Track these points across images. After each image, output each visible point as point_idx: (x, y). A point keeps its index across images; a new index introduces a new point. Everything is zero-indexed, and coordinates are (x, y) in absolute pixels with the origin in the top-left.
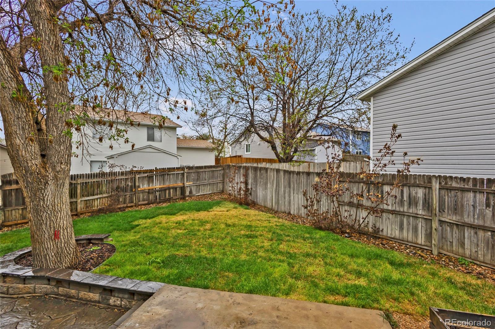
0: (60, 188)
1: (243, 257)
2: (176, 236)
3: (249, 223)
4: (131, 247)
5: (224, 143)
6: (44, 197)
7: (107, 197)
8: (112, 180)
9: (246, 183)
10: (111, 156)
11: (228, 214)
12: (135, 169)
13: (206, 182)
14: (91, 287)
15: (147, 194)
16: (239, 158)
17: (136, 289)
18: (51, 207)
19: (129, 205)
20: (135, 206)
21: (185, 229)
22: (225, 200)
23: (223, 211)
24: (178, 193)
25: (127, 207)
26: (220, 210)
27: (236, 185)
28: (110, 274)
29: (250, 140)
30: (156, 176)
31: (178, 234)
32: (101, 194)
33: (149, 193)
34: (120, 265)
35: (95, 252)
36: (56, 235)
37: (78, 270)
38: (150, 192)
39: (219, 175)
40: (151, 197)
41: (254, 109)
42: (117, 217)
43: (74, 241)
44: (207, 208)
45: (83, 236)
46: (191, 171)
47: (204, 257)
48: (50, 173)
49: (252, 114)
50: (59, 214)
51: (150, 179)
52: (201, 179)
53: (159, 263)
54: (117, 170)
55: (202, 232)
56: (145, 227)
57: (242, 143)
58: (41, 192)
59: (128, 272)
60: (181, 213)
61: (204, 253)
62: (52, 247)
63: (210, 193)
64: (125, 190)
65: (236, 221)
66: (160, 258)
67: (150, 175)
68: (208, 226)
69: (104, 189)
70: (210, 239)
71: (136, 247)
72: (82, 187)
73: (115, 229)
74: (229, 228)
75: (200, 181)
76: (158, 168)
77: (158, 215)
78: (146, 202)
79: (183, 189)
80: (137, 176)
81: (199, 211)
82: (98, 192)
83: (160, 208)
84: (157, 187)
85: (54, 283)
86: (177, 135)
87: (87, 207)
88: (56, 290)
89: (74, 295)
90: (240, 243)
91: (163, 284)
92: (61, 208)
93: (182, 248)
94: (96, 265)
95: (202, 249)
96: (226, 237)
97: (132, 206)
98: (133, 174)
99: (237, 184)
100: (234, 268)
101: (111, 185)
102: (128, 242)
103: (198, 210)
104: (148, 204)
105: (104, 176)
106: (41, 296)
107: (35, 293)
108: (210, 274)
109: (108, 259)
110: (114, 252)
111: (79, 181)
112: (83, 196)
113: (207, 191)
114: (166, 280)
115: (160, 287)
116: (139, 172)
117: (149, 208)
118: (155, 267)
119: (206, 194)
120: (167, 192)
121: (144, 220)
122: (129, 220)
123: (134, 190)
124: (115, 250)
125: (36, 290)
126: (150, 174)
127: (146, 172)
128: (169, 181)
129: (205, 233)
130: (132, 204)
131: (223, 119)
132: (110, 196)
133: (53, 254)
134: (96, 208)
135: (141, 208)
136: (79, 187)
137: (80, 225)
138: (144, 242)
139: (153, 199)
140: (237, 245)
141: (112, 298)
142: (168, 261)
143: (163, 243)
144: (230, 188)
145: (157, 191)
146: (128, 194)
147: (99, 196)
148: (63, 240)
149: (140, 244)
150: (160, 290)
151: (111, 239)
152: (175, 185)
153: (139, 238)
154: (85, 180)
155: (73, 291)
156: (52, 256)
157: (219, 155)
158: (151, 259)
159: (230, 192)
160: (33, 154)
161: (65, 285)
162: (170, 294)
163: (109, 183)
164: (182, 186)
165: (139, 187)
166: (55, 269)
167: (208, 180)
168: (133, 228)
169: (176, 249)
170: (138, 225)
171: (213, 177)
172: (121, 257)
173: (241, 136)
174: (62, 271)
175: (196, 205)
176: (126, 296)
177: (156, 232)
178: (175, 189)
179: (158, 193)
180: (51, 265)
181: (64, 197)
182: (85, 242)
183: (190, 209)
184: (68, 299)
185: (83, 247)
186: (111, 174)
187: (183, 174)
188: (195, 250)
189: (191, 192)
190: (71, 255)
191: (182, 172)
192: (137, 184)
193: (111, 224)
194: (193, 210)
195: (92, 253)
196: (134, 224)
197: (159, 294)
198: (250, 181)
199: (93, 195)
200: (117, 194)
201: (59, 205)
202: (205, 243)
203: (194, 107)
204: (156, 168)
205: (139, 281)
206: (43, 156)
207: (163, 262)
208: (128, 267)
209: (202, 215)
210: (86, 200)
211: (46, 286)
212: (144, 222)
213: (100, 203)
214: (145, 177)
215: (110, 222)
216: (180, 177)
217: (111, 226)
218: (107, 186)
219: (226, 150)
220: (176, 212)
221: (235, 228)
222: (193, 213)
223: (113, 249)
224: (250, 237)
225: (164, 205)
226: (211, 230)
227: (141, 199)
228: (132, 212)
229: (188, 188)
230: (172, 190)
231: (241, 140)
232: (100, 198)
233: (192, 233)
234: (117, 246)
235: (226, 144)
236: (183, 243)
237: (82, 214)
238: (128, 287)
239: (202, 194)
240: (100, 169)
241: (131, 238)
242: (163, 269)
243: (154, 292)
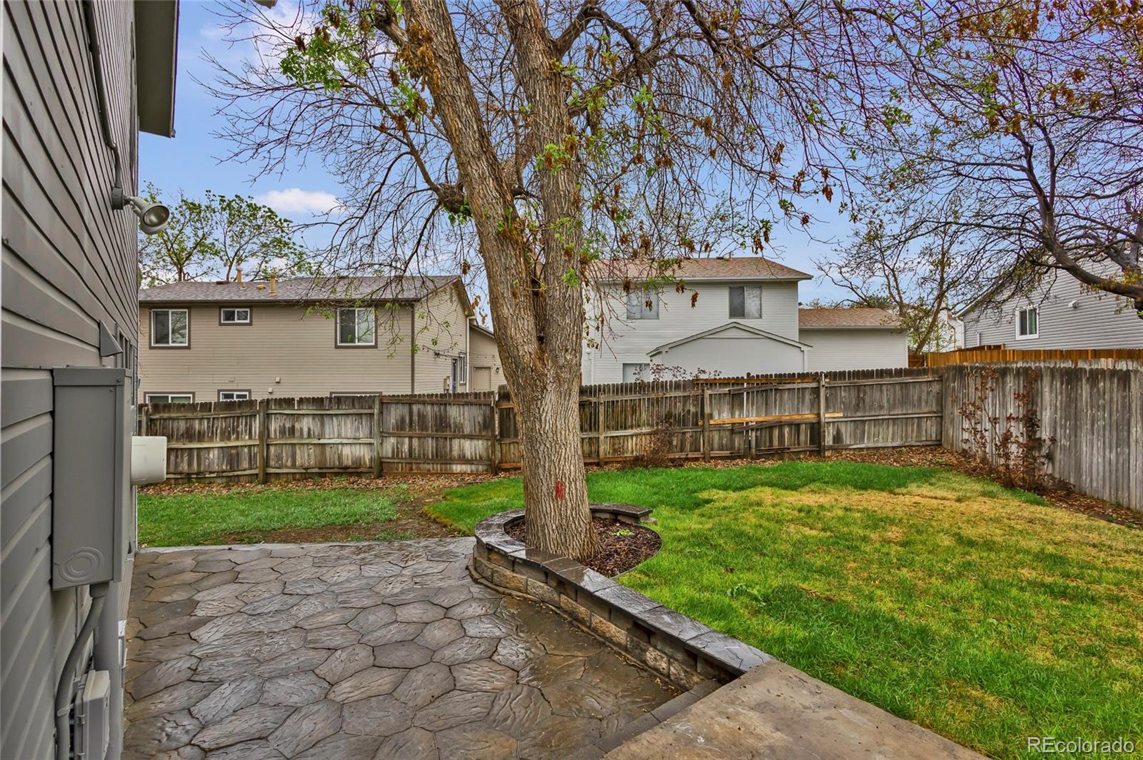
0: (565, 399)
1: (1040, 656)
2: (800, 542)
3: (1050, 549)
4: (693, 545)
5: (938, 312)
6: (541, 415)
7: (650, 434)
8: (658, 398)
9: (1031, 422)
10: (657, 349)
11: (962, 509)
12: (702, 376)
13: (884, 414)
14: (613, 612)
15: (727, 433)
16: (995, 353)
17: (700, 646)
18: (550, 434)
19: (690, 456)
20: (704, 458)
21: (824, 530)
22: (950, 467)
23: (944, 499)
24: (802, 438)
25: (687, 459)
26: (932, 494)
27: (988, 426)
28: (648, 594)
29: (1036, 295)
30: (748, 393)
31: (805, 536)
32: (639, 426)
33: (732, 431)
34: (669, 579)
35: (624, 541)
36: (559, 490)
37: (593, 569)
38: (735, 430)
39: (924, 397)
40: (738, 441)
41: (1053, 195)
42: (667, 478)
43: (588, 510)
44: (889, 484)
45: (605, 505)
46: (838, 383)
47: (888, 616)
48: (548, 370)
49: (1047, 208)
50: (564, 451)
51: (735, 399)
52: (867, 408)
53: (756, 599)
54: (667, 377)
55: (877, 545)
56: (724, 508)
57: (1007, 307)
58: (537, 404)
59: (683, 600)
60: (812, 486)
61: (886, 605)
62: (553, 513)
63: (895, 444)
64: (682, 421)
65: (998, 535)
66: (758, 587)
67: (736, 390)
68: (894, 533)
69: (644, 416)
70: (905, 570)
71: (704, 549)
72: (606, 412)
73: (662, 502)
74: (972, 550)
75: (865, 410)
76: (753, 374)
77: (754, 485)
78: (726, 453)
79: (816, 429)
80: (708, 392)
81: (865, 489)
82: (634, 422)
83: (759, 470)
84: (752, 419)
85: (554, 584)
86: (800, 304)
87: (615, 451)
88: (556, 595)
89: (583, 618)
90: (1021, 604)
91: (767, 657)
92: (566, 438)
93: (816, 576)
94: (625, 567)
95: (879, 592)
96: (960, 575)
97: (696, 459)
98: (698, 388)
99: (994, 421)
100: (1003, 681)
101: (656, 409)
102: (686, 534)
103: (864, 486)
104: (732, 458)
105: (644, 391)
106: (536, 602)
107: (527, 593)
108: (913, 675)
109: (645, 560)
110: (658, 548)
111: (603, 398)
112: (608, 428)
113: (886, 437)
114: (776, 649)
115: (760, 662)
116: (711, 383)
117: (734, 468)
118: (746, 607)
119: (883, 448)
120: (776, 432)
121: (721, 492)
122: (691, 486)
123: (700, 423)
124: (660, 544)
125: (529, 588)
126: (736, 388)
127: (725, 382)
128: (781, 406)
129: (885, 550)
130: (696, 455)
131: (935, 241)
132: (655, 433)
133: (554, 527)
134: (629, 455)
135: (716, 466)
136: (602, 409)
137: (603, 483)
138: (721, 542)
139: (742, 447)
140: (1008, 609)
141: (651, 649)
142: (780, 599)
143: (765, 551)
144: (966, 435)
145: (752, 430)
146: (689, 432)
147: (635, 431)
148: (569, 504)
149: (713, 543)
150: (760, 671)
151: (654, 519)
152: (796, 417)
153: (710, 530)
154: (612, 397)
155: (582, 609)
156: (553, 530)
157: (920, 346)
158: (736, 584)
159: (966, 447)
160: (526, 333)
161: (570, 593)
162: (786, 691)
163: (653, 405)
164: (814, 421)
165: (711, 416)
166: (557, 556)
167: (890, 410)
168: (699, 504)
169: (799, 575)
170: (708, 501)
171: (905, 401)
172: (672, 563)
173: (1002, 285)
174: (566, 563)
175: (853, 472)
176: (679, 656)
177: (749, 521)
178: (796, 426)
179: (754, 434)
180: (552, 548)
181: (571, 418)
182: (608, 516)
183: (836, 481)
184: (574, 622)
185: (605, 526)
186: (657, 386)
187: (816, 391)
188: (855, 591)
189: (838, 438)
190: (583, 537)
191: (814, 385)
192: (707, 410)
193: (655, 490)
194: (845, 483)
195: (618, 542)
196: (700, 496)
197: (757, 680)
198: (1046, 416)
199: (625, 428)
200: (667, 429)
201: (563, 433)
202: (888, 578)
203: (848, 201)
204: (748, 374)
205: (706, 630)
206: (541, 339)
207: (766, 599)
208: (685, 590)
209: (875, 500)
210: (613, 437)
211: (542, 584)
212: (722, 496)
213: (636, 445)
214: (725, 394)
215: (653, 486)
216: (808, 397)
217: (656, 494)
218: (648, 411)
219: (945, 334)
220: (798, 482)
221: (993, 556)
222: (845, 491)
223: (655, 543)
224: (1064, 594)
225: (768, 464)
226: (904, 544)
227: (716, 446)
228: (696, 470)
229: (831, 428)
230: (786, 430)
231: (999, 298)
232: (637, 435)
233: (843, 543)
234: (665, 536)
235: (943, 315)
236: (819, 563)
237: (606, 463)
238: (685, 637)
239: (871, 445)
240: (637, 376)
241: (693, 527)
242: (766, 617)
243: (742, 668)
